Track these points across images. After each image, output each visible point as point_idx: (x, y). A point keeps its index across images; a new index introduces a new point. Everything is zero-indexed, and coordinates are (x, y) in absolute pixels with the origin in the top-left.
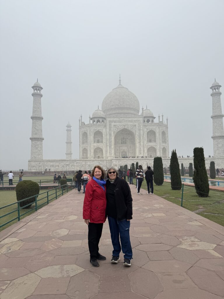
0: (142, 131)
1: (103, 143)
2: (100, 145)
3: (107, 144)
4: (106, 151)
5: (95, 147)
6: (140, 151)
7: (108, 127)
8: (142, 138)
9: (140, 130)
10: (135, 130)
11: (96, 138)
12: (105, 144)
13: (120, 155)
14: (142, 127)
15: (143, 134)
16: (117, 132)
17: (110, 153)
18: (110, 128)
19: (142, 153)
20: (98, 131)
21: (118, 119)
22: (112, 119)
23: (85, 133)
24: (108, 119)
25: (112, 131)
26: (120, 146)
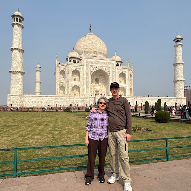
2: (77, 83)
4: (83, 89)
5: (73, 85)
9: (113, 72)
10: (109, 72)
11: (73, 77)
12: (82, 82)
15: (116, 76)
16: (93, 72)
17: (86, 91)
18: (87, 68)
20: (76, 70)
22: (89, 60)
24: (85, 60)
25: (89, 71)
26: (94, 86)
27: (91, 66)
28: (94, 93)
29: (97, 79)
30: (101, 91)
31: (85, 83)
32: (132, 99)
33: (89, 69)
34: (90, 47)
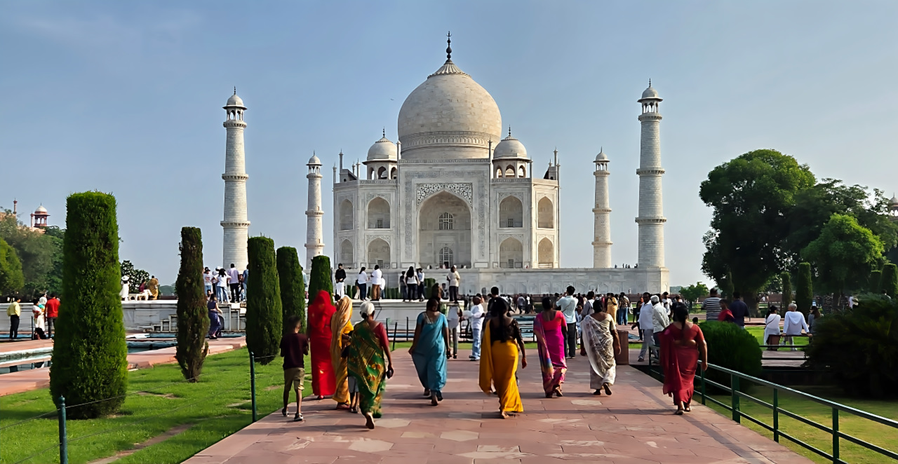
1: (392, 229)
2: (382, 233)
3: (398, 230)
4: (398, 249)
5: (371, 240)
6: (481, 247)
7: (402, 188)
8: (486, 217)
9: (482, 196)
10: (470, 197)
11: (374, 216)
12: (394, 230)
13: (435, 258)
14: (487, 188)
15: (490, 208)
16: (426, 200)
17: (406, 252)
18: (408, 190)
19: (487, 255)
20: (379, 199)
21: (427, 169)
22: (412, 169)
23: (348, 201)
24: (403, 170)
25: (414, 199)
26: (436, 235)
27: (419, 185)
28: (438, 255)
29: (446, 214)
30: (458, 249)
31: (403, 232)
32: (497, 274)
33: (413, 194)
34: (434, 121)
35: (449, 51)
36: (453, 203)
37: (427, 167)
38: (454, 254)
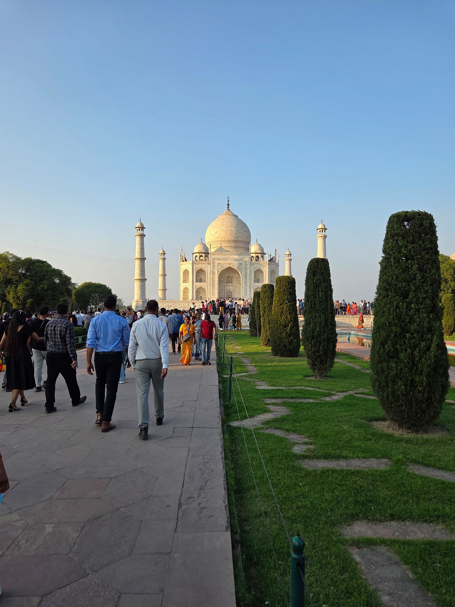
0: (248, 271)
1: (206, 282)
2: (202, 285)
3: (210, 283)
4: (210, 292)
5: (198, 287)
6: (246, 291)
7: (212, 265)
8: (248, 278)
9: (246, 269)
10: (241, 269)
11: (198, 277)
12: (208, 283)
13: (225, 295)
14: (249, 265)
15: (251, 274)
16: (221, 270)
18: (214, 266)
19: (248, 295)
20: (201, 269)
21: (222, 256)
22: (216, 256)
23: (186, 270)
24: (213, 256)
25: (216, 269)
26: (225, 286)
27: (219, 264)
28: (226, 294)
29: (229, 277)
30: (235, 291)
33: (216, 267)
34: (223, 235)
35: (228, 205)
36: (233, 271)
37: (223, 256)
38: (233, 294)
